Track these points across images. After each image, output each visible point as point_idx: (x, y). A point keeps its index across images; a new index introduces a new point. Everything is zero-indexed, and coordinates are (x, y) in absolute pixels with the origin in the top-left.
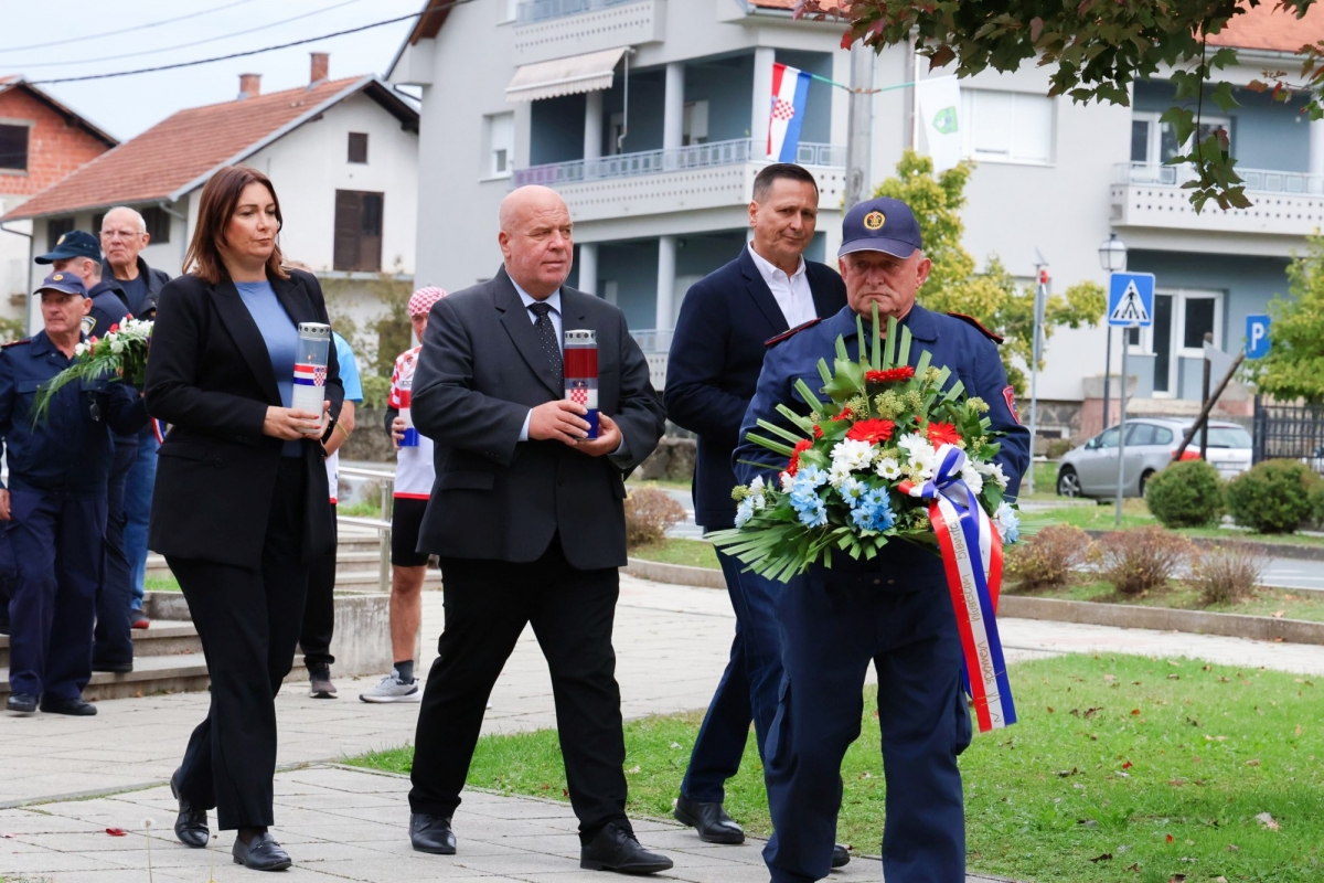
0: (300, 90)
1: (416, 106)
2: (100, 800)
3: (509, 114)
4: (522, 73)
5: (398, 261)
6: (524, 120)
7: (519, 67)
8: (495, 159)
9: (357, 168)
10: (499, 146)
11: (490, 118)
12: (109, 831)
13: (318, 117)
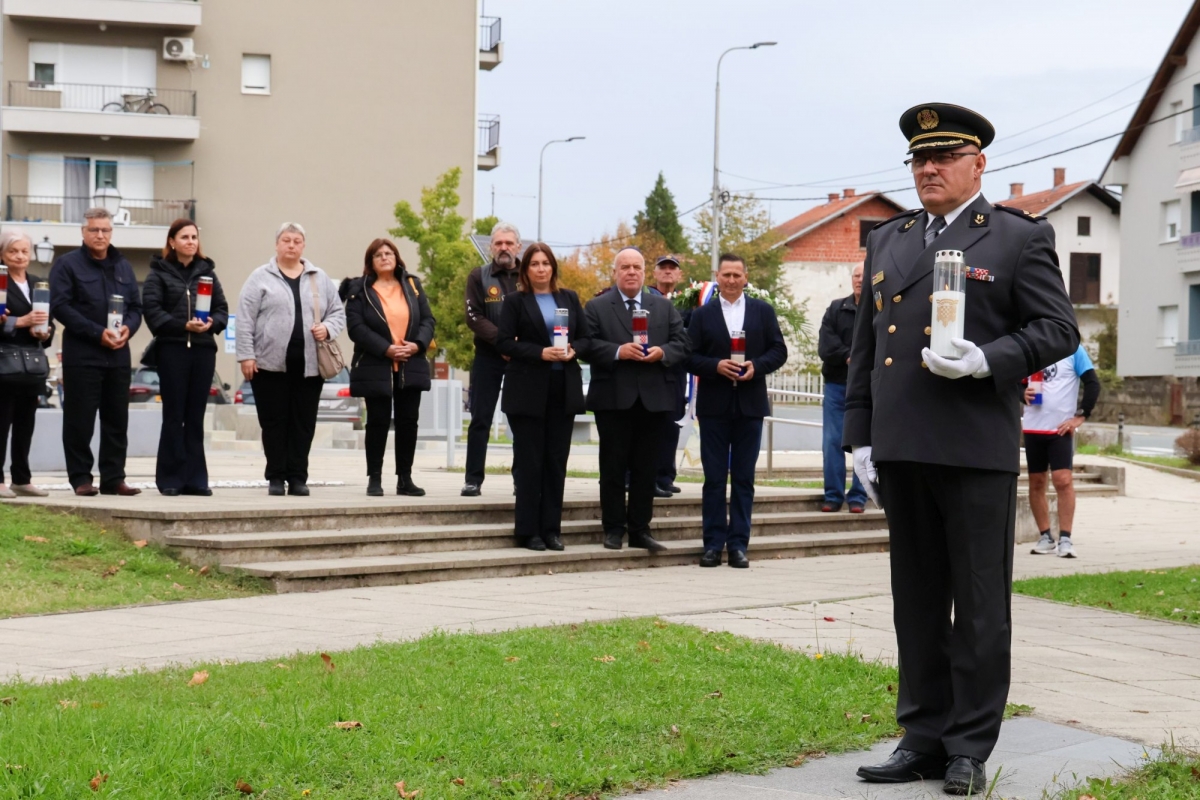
0: (1047, 192)
1: (1118, 198)
2: (831, 604)
3: (1177, 201)
4: (1185, 175)
5: (1110, 296)
6: (1187, 205)
7: (1183, 171)
8: (1169, 230)
9: (1083, 239)
10: (1172, 222)
11: (1165, 204)
12: (825, 619)
13: (1058, 208)
